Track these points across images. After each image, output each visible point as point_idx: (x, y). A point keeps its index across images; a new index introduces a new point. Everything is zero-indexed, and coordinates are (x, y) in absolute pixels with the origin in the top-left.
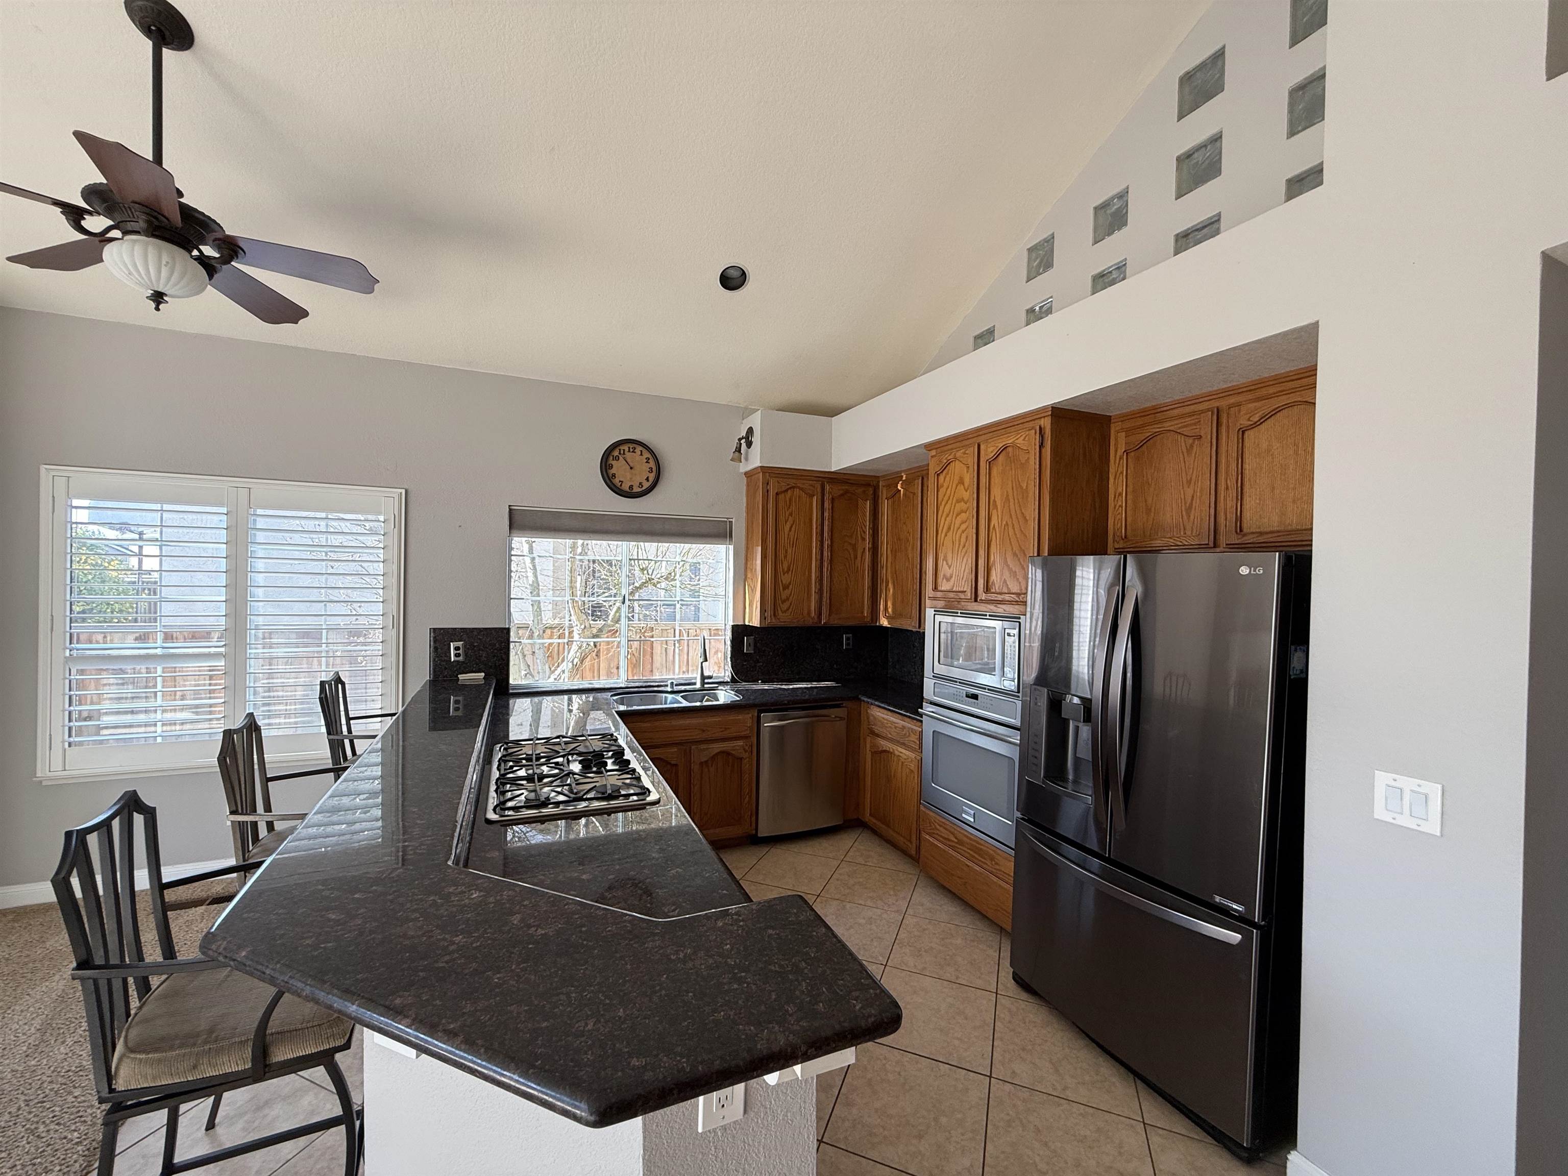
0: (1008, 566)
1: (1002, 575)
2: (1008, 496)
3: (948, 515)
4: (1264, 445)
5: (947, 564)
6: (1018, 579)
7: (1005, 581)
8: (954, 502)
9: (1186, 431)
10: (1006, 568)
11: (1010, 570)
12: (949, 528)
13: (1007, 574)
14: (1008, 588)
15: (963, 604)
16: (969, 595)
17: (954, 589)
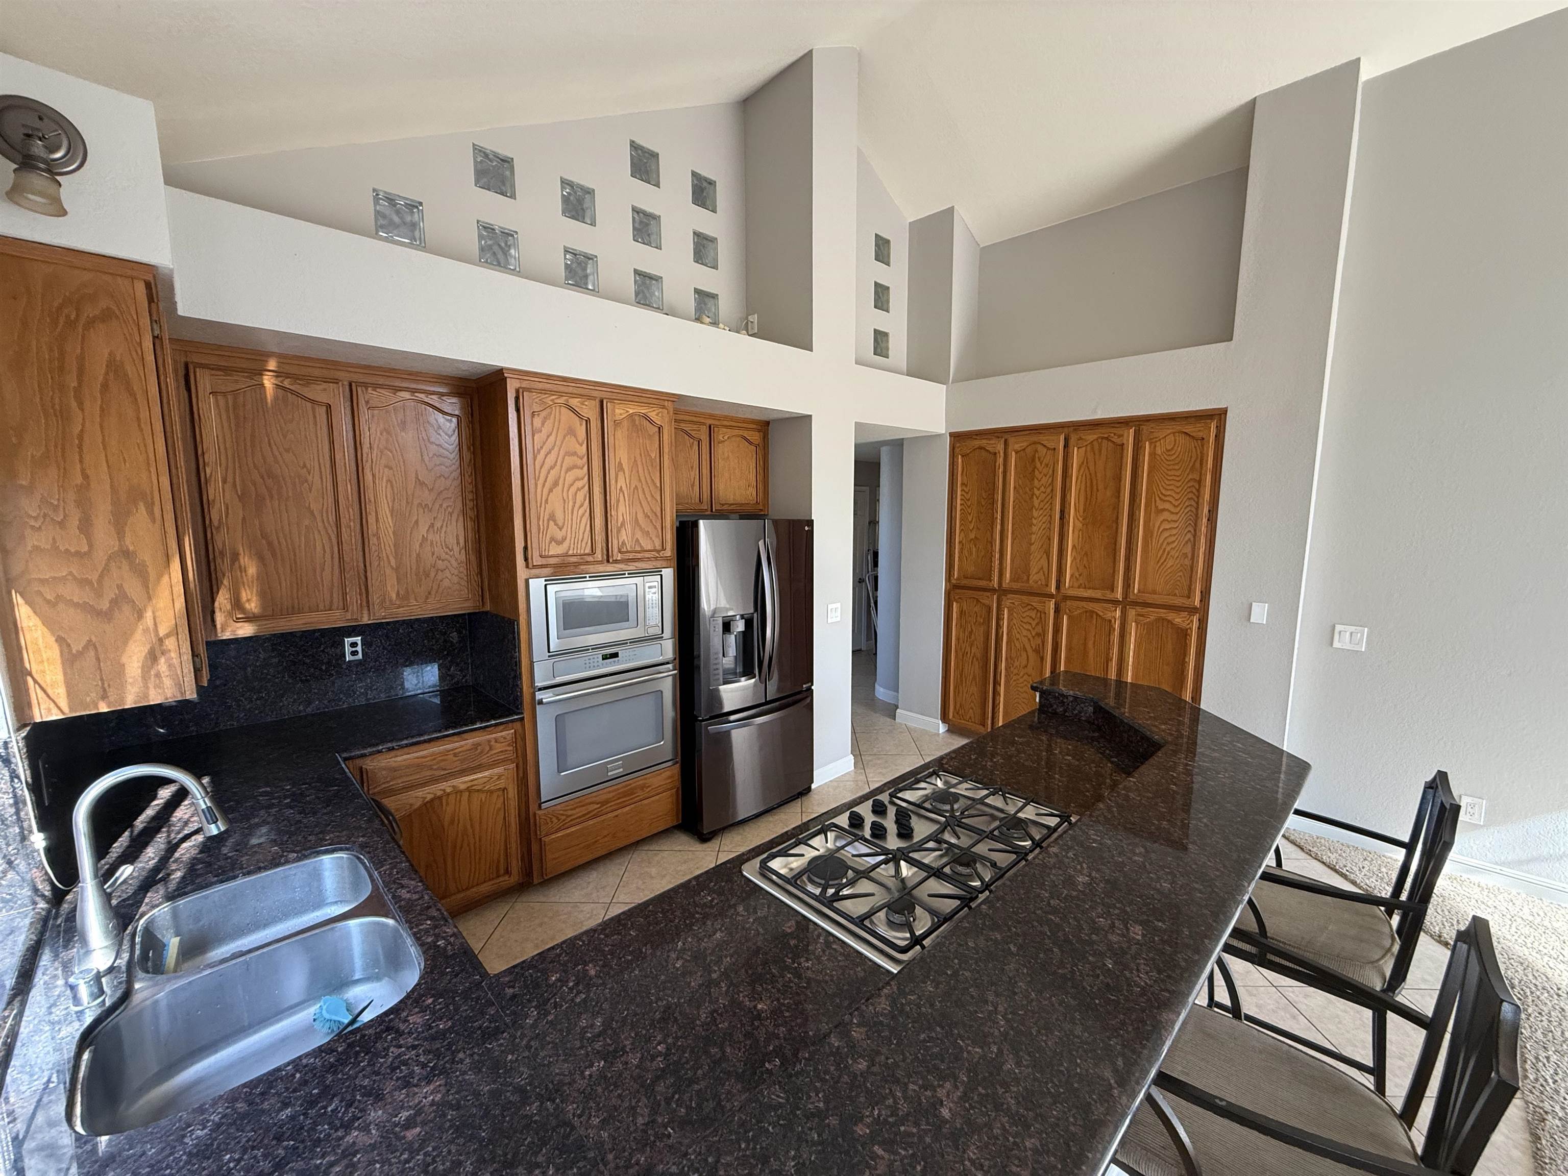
0: (640, 527)
1: (633, 534)
2: (635, 461)
3: (552, 468)
4: (726, 455)
5: (556, 524)
6: (651, 538)
7: (637, 540)
8: (562, 453)
9: (693, 433)
10: (637, 529)
11: (641, 529)
12: (556, 484)
13: (639, 535)
14: (641, 547)
15: (582, 567)
16: (600, 556)
17: (571, 552)
